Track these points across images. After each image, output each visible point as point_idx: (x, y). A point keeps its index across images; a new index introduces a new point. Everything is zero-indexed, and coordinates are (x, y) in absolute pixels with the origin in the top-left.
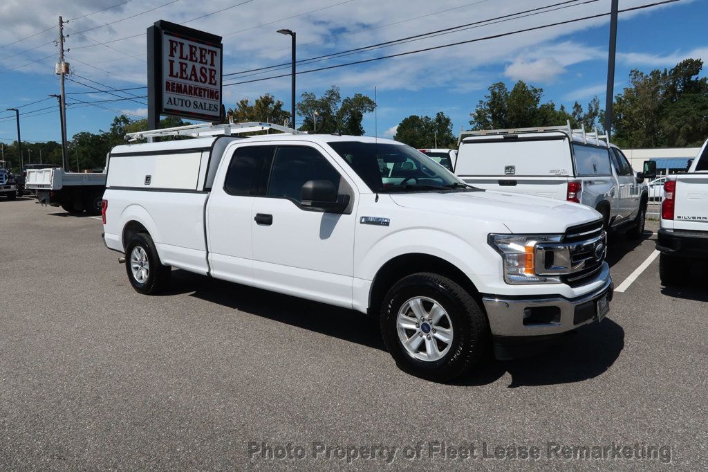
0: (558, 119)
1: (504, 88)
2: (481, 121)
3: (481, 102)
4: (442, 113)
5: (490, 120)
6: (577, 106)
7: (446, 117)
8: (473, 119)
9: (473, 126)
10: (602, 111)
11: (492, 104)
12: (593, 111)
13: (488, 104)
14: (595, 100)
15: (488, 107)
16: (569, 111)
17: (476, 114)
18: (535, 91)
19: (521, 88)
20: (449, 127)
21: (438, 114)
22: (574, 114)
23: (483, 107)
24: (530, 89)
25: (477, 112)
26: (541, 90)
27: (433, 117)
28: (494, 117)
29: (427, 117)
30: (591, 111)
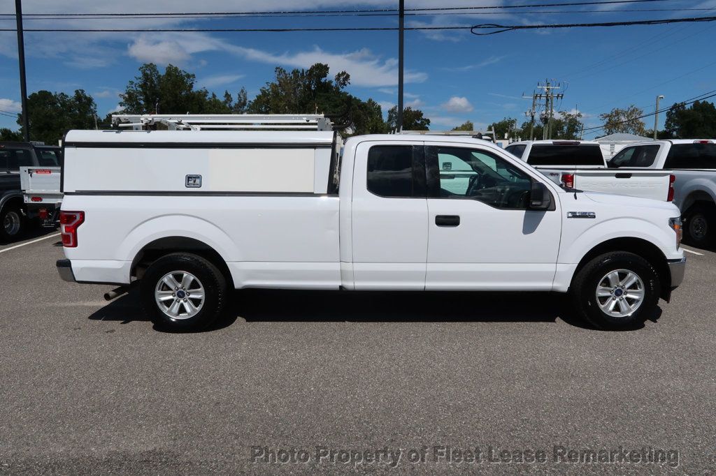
0: (214, 106)
1: (155, 70)
2: (134, 104)
3: (132, 83)
4: (83, 91)
5: (142, 102)
6: (227, 95)
7: (87, 96)
8: (122, 100)
9: (123, 108)
10: (250, 101)
11: (143, 86)
12: (242, 101)
13: (140, 86)
14: (242, 91)
15: (140, 89)
16: (221, 98)
17: (127, 96)
18: (188, 76)
19: (172, 72)
20: (92, 108)
21: (77, 92)
22: (226, 102)
23: (135, 89)
24: (184, 74)
25: (128, 93)
26: (194, 76)
27: (71, 94)
28: (146, 100)
29: (62, 94)
30: (240, 101)
